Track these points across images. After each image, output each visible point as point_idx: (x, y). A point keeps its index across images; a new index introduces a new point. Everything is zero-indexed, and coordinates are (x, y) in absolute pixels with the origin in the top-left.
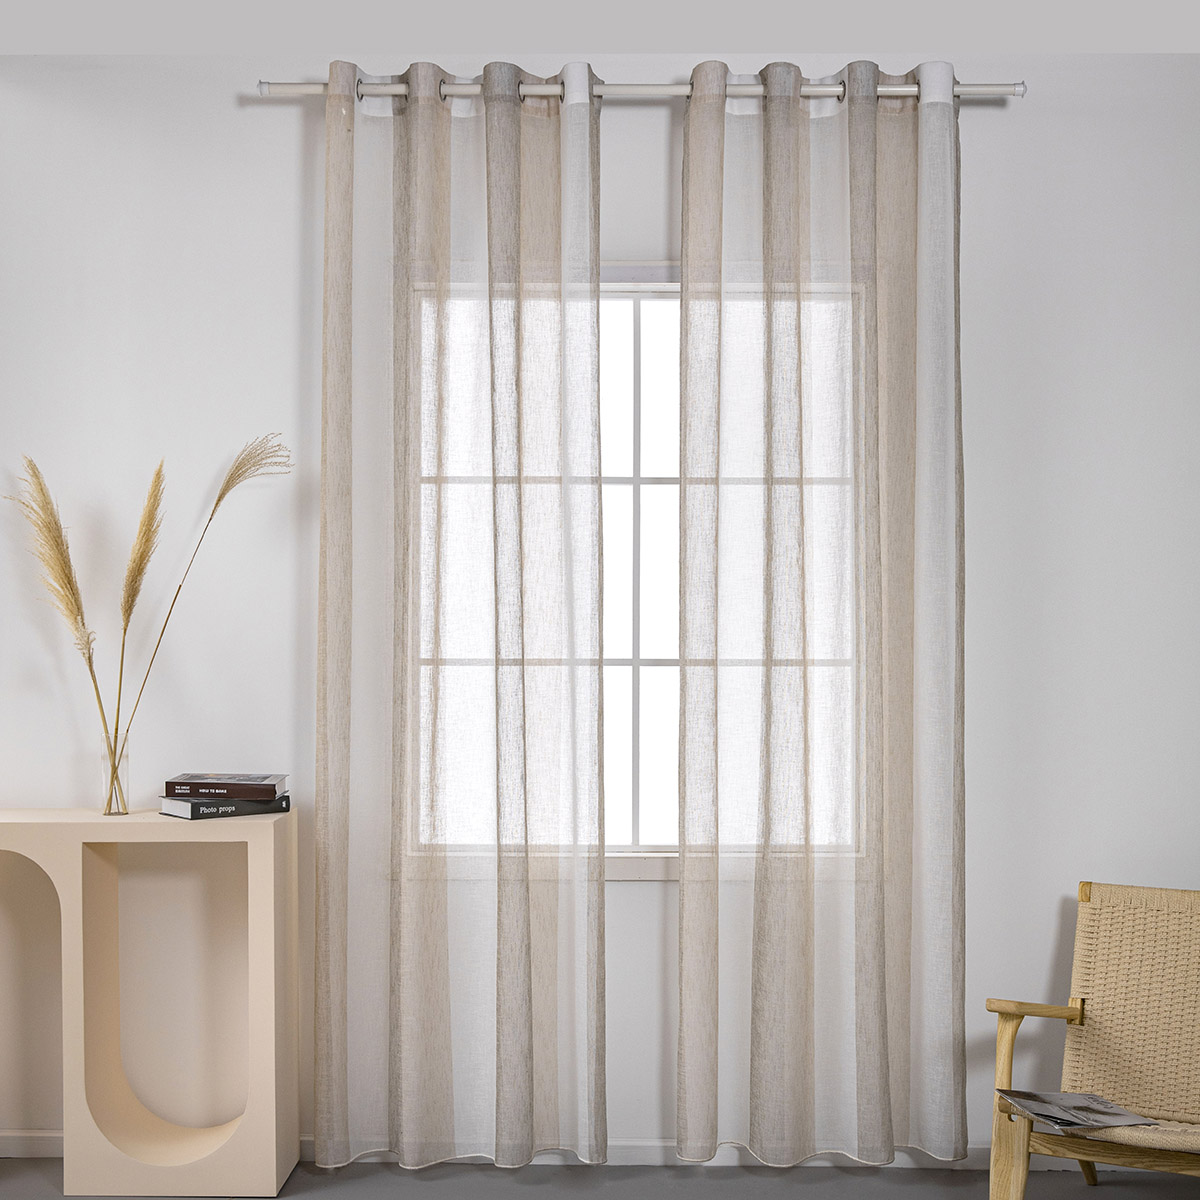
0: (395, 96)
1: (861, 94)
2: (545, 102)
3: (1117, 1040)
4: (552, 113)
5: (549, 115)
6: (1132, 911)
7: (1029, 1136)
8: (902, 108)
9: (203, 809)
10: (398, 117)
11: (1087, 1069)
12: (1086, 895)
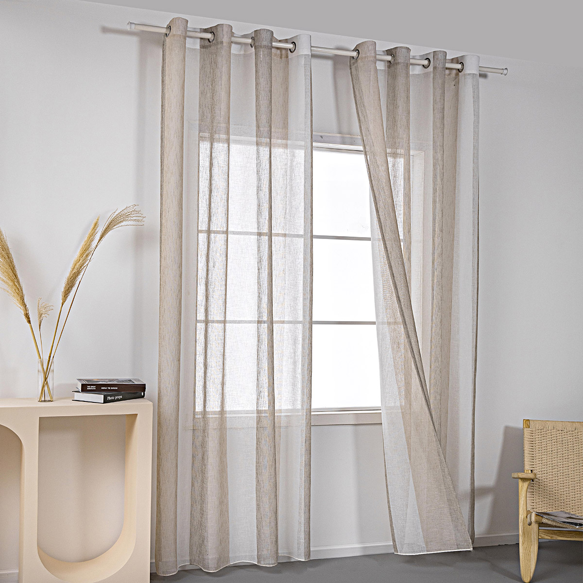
0: (201, 39)
1: (440, 65)
2: (279, 51)
3: (551, 487)
4: (283, 56)
5: (281, 58)
6: (550, 431)
7: (539, 531)
8: (450, 74)
9: (109, 398)
10: (202, 50)
11: (538, 500)
12: (528, 425)
